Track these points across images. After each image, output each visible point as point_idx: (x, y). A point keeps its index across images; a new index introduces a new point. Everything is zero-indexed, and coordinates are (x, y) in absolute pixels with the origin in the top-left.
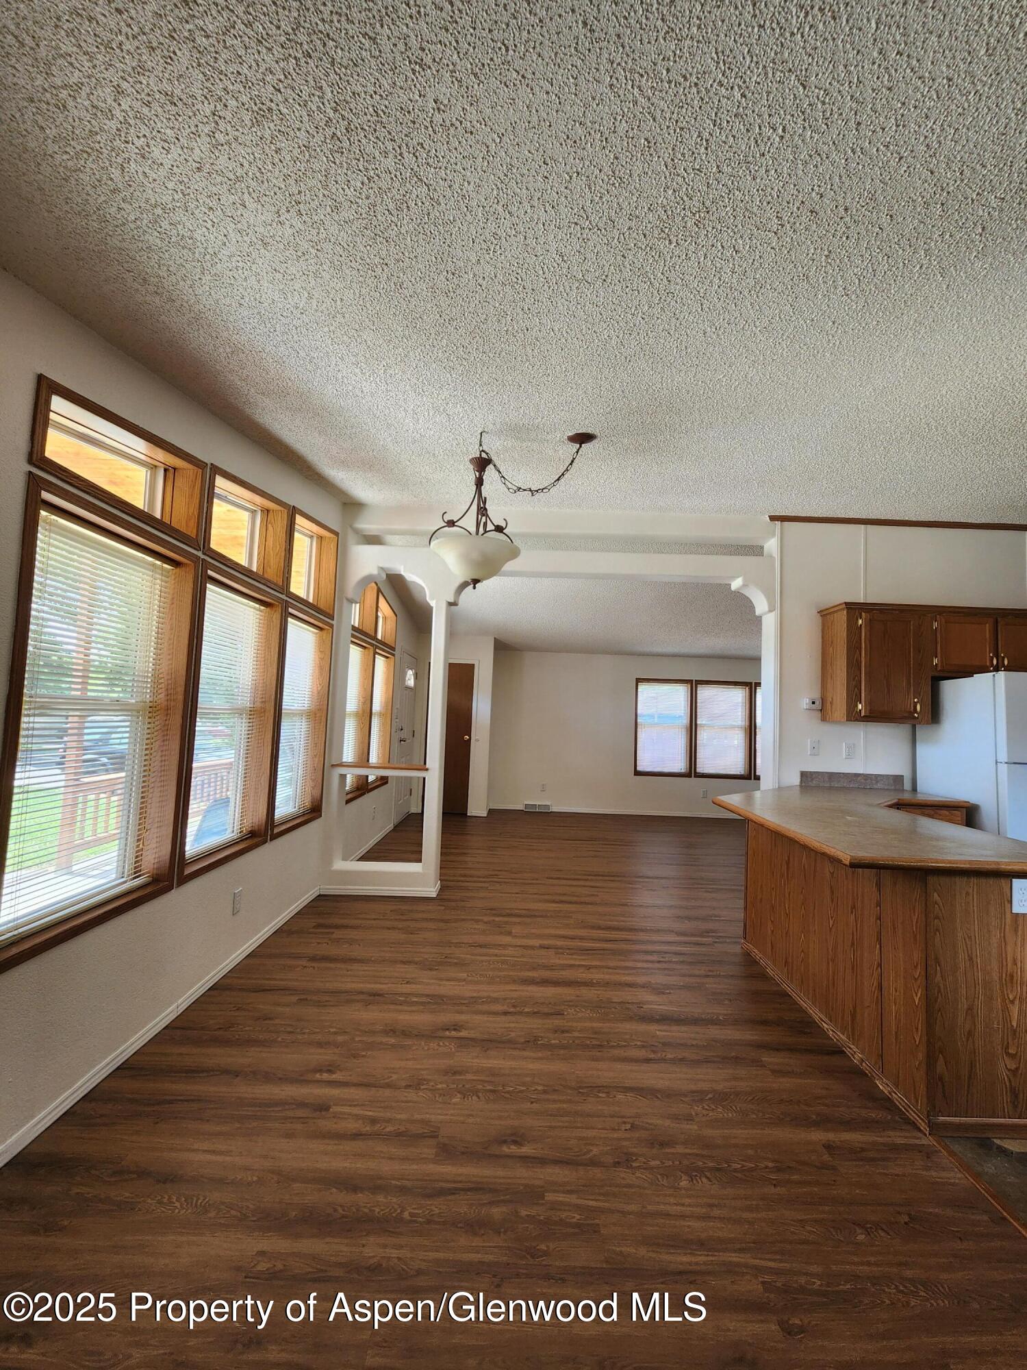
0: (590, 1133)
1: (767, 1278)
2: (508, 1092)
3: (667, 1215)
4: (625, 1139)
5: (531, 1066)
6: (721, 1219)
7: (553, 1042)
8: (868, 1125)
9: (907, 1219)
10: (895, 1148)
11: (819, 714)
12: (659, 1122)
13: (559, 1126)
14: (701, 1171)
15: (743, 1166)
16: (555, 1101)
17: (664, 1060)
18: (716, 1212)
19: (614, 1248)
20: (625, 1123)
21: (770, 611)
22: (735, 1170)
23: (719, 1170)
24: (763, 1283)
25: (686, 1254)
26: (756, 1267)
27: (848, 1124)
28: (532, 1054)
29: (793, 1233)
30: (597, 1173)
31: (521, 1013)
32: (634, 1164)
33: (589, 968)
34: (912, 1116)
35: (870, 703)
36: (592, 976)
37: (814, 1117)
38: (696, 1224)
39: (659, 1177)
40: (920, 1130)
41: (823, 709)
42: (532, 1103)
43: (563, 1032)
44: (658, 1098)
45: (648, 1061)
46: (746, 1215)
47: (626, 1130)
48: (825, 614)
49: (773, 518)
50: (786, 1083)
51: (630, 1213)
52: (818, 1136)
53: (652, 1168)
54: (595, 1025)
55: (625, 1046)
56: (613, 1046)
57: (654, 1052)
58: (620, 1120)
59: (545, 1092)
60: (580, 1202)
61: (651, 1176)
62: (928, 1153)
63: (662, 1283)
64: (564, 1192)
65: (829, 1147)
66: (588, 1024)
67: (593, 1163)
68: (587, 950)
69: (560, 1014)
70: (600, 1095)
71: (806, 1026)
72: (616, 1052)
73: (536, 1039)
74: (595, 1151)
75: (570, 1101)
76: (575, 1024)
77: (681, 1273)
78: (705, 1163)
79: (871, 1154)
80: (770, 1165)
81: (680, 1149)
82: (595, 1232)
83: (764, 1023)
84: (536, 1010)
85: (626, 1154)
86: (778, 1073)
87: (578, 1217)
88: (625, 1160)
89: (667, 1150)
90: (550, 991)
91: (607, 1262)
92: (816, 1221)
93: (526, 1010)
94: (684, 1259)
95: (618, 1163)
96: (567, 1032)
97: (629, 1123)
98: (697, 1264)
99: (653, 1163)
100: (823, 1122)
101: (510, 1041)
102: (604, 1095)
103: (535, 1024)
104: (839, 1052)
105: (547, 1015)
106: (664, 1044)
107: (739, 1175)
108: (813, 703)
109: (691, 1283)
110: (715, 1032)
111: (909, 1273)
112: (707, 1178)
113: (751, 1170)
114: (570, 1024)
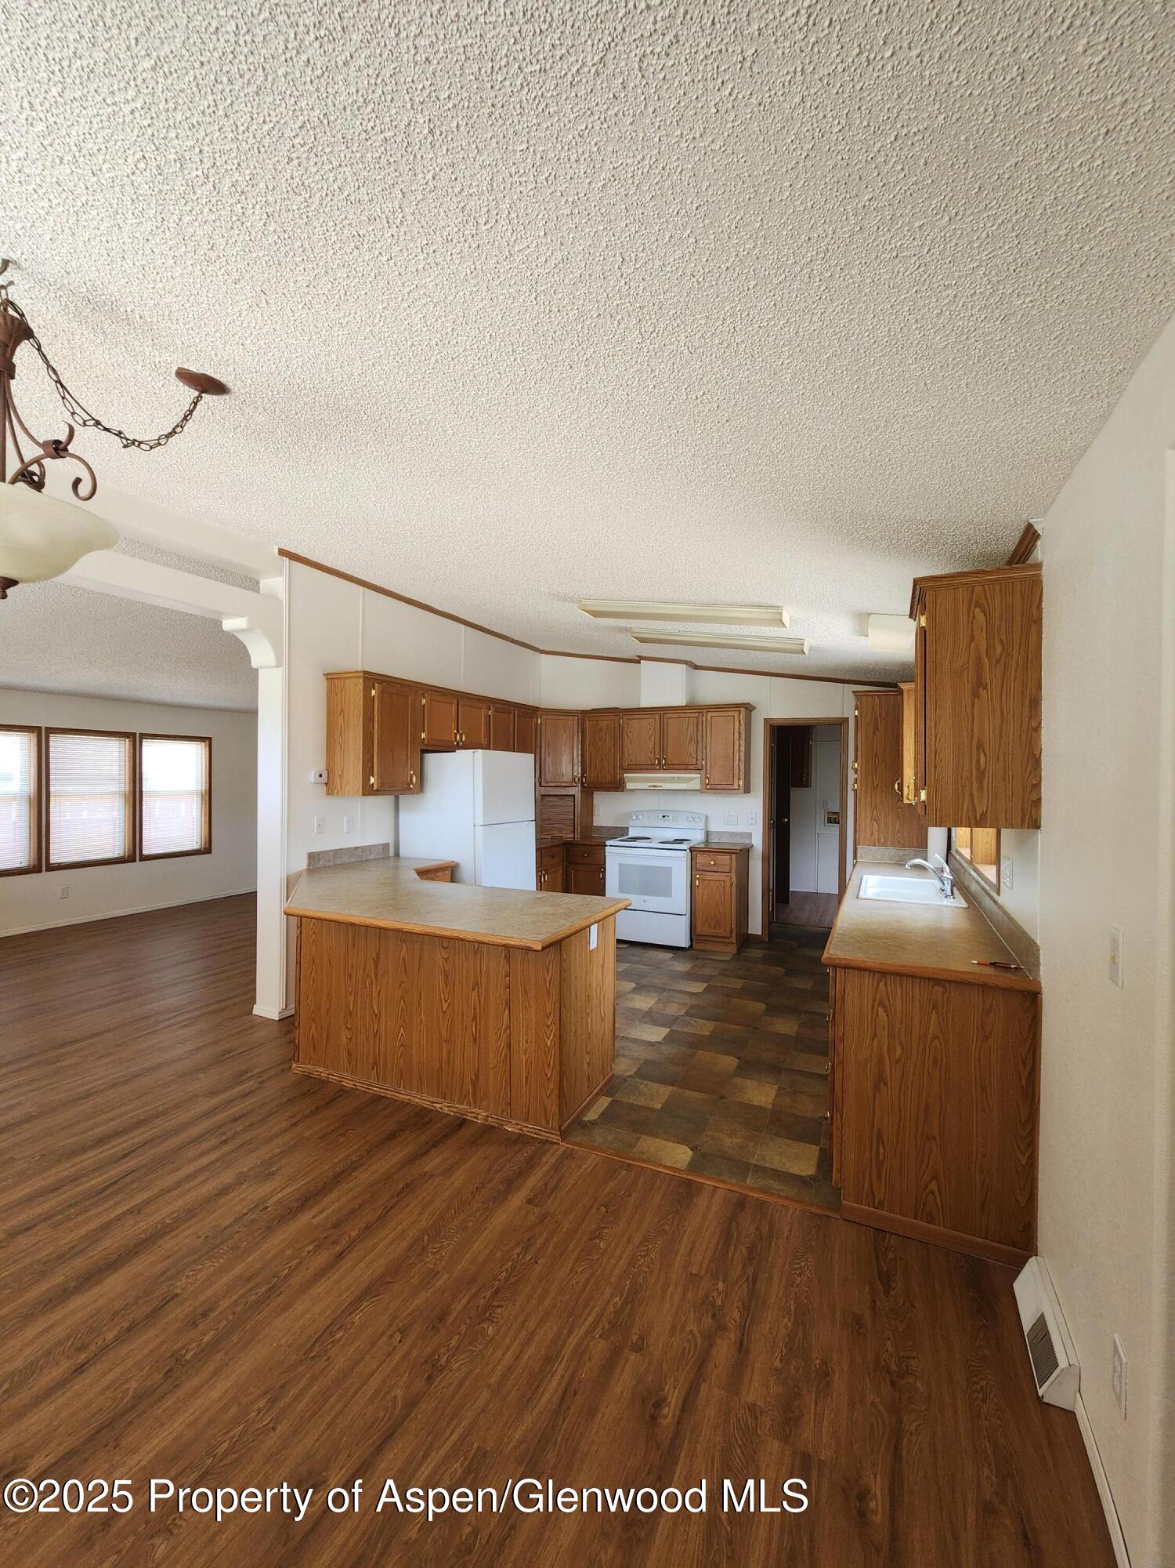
0: (374, 1383)
1: (599, 1331)
2: (226, 1453)
3: (510, 1369)
4: (409, 1352)
5: (215, 1394)
6: (538, 1326)
7: (207, 1338)
8: (530, 1165)
9: (604, 1209)
10: (556, 1168)
11: (324, 788)
12: (417, 1302)
13: (337, 1415)
14: (489, 1306)
15: (507, 1270)
16: (298, 1398)
17: (353, 1243)
18: (531, 1324)
19: (511, 1445)
20: (391, 1336)
21: (278, 666)
22: (507, 1279)
23: (496, 1292)
24: (600, 1337)
25: (550, 1381)
26: (587, 1334)
27: (522, 1174)
28: (196, 1381)
29: (577, 1283)
30: (425, 1407)
31: (105, 1349)
32: (443, 1361)
33: (136, 1211)
34: (544, 1136)
35: (381, 777)
36: (156, 1218)
37: (501, 1187)
38: (530, 1351)
39: (470, 1348)
40: (555, 1143)
41: (330, 783)
42: (274, 1429)
43: (204, 1315)
44: (389, 1283)
45: (340, 1256)
46: (547, 1303)
47: (400, 1342)
48: (333, 679)
49: (283, 552)
50: (459, 1176)
51: (487, 1404)
52: (517, 1200)
53: (457, 1348)
54: (237, 1271)
55: (300, 1263)
56: (287, 1276)
57: (334, 1243)
58: (384, 1338)
59: (273, 1401)
60: (442, 1452)
61: (463, 1356)
62: (569, 1155)
63: (564, 1421)
64: (421, 1464)
65: (530, 1201)
66: (226, 1279)
67: (411, 1404)
68: (105, 1189)
69: (170, 1298)
70: (337, 1336)
71: (422, 1117)
72: (297, 1280)
73: (177, 1358)
74: (399, 1392)
75: (314, 1379)
76: (209, 1293)
77: (563, 1398)
78: (484, 1298)
79: (552, 1184)
80: (518, 1250)
81: (458, 1307)
82: (484, 1456)
83: (392, 1136)
84: (126, 1324)
85: (426, 1361)
86: (448, 1171)
87: (457, 1465)
88: (432, 1369)
89: (451, 1319)
90: (115, 1283)
91: (520, 1463)
92: (576, 1261)
93: (110, 1336)
94: (554, 1383)
95: (430, 1377)
96: (210, 1310)
97: (395, 1332)
98: (563, 1377)
99: (454, 1342)
100: (511, 1185)
101: (139, 1398)
102: (341, 1334)
103: (149, 1340)
104: (462, 1123)
105: (153, 1316)
106: (335, 1226)
107: (512, 1280)
108: (321, 776)
109: (575, 1395)
110: (363, 1177)
111: (636, 1240)
112: (498, 1307)
113: (513, 1268)
114: (202, 1298)
